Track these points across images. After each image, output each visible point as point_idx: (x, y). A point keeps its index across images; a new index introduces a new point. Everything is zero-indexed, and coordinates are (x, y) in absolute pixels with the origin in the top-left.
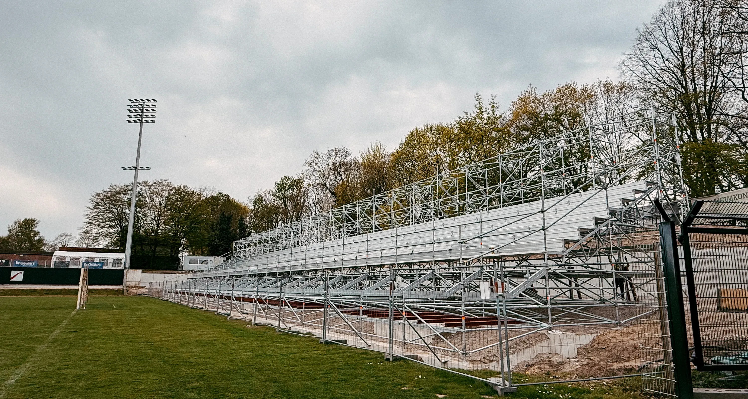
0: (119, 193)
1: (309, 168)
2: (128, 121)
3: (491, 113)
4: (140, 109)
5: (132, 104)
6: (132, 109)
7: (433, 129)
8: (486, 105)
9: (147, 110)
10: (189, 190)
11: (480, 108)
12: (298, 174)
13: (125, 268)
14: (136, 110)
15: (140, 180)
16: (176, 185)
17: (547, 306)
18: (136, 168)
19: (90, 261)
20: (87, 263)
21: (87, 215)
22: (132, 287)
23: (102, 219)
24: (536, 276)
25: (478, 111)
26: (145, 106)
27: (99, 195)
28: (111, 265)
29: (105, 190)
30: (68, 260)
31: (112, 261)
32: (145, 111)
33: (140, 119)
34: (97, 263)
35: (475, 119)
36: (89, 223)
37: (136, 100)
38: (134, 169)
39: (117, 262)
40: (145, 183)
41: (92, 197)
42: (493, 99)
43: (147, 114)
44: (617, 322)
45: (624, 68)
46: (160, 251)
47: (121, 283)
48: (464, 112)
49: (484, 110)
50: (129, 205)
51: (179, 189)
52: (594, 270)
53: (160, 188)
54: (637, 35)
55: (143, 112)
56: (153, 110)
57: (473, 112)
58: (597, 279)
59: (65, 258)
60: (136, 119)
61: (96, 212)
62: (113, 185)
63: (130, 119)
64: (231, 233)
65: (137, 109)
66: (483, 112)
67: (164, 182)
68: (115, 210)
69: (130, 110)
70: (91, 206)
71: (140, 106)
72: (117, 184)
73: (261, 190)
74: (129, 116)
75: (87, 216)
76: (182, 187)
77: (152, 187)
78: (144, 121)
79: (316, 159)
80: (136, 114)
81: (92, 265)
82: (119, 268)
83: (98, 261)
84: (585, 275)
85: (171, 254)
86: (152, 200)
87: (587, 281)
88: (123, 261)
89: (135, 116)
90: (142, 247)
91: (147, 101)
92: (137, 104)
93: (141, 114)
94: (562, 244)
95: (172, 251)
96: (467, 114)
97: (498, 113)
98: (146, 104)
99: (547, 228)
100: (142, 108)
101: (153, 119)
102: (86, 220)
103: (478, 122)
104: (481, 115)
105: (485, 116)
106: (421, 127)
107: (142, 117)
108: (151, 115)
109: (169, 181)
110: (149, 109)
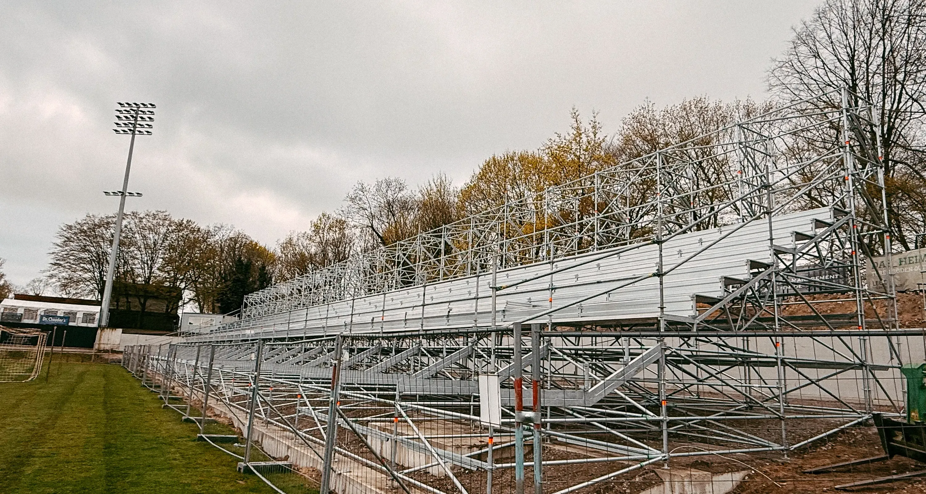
0: (100, 227)
1: (351, 203)
2: (116, 131)
3: (592, 135)
4: (132, 116)
5: (122, 109)
6: (121, 115)
7: (515, 159)
8: (586, 125)
9: (142, 118)
10: (193, 226)
11: (578, 128)
12: (337, 212)
13: (100, 326)
14: (126, 117)
15: (127, 210)
16: (176, 219)
17: (661, 418)
18: (123, 194)
19: (51, 314)
20: (48, 317)
21: (53, 253)
22: (106, 351)
23: (75, 260)
24: (643, 359)
25: (575, 132)
26: (140, 112)
27: (70, 227)
28: (80, 320)
29: (80, 222)
30: (20, 311)
31: (82, 316)
32: (139, 119)
33: (132, 129)
34: (61, 318)
35: (571, 143)
36: (55, 264)
37: (127, 104)
38: (120, 194)
39: (89, 317)
40: (134, 214)
41: (60, 230)
42: (594, 117)
43: (142, 123)
44: (783, 448)
45: (773, 81)
46: (153, 306)
47: (91, 346)
48: (556, 133)
49: (583, 131)
50: (111, 242)
51: (181, 225)
52: (736, 352)
53: (155, 222)
54: (793, 36)
55: (136, 119)
56: (150, 118)
57: (568, 133)
58: (742, 368)
59: (17, 309)
60: (126, 129)
61: (66, 250)
62: (91, 215)
63: (119, 129)
64: (248, 286)
65: (128, 116)
66: (581, 134)
67: (160, 214)
68: (92, 249)
69: (118, 117)
70: (59, 241)
71: (132, 112)
72: (96, 214)
73: (294, 231)
74: (117, 124)
75: (53, 255)
76: (185, 222)
77: (144, 220)
78: (137, 132)
79: (360, 192)
80: (126, 122)
81: (54, 320)
82: (90, 325)
83: (62, 315)
84: (721, 361)
85: (167, 310)
86: (144, 237)
87: (724, 371)
88: (97, 316)
89: (125, 124)
90: (127, 299)
91: (142, 106)
92: (128, 109)
93: (133, 122)
94: (693, 303)
95: (167, 306)
96: (560, 137)
97: (600, 135)
98: (140, 109)
99: (666, 273)
100: (135, 115)
101: (149, 130)
102: (53, 262)
103: (574, 147)
104: (578, 139)
105: (584, 139)
106: (500, 155)
107: (135, 127)
108: (147, 125)
109: (167, 213)
110: (144, 116)
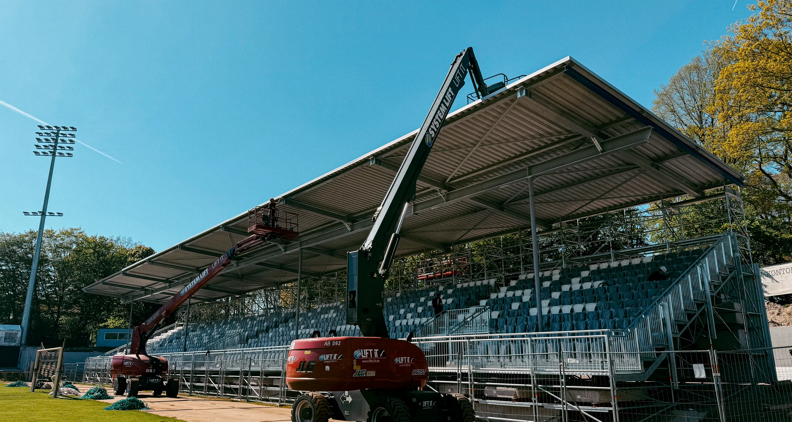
2: (36, 153)
4: (53, 139)
5: (43, 132)
6: (41, 138)
9: (62, 140)
13: (21, 344)
14: (47, 140)
15: (46, 229)
16: (89, 236)
18: (43, 214)
26: (60, 135)
28: (4, 340)
31: (4, 335)
32: (59, 141)
33: (53, 151)
37: (48, 127)
38: (40, 214)
39: (10, 336)
43: (62, 145)
51: (93, 241)
55: (56, 141)
56: (71, 141)
60: (47, 151)
63: (38, 151)
65: (49, 138)
67: (75, 232)
69: (38, 139)
71: (52, 135)
74: (37, 146)
76: (98, 238)
77: (59, 238)
78: (57, 154)
80: (47, 144)
88: (19, 335)
89: (45, 146)
91: (63, 129)
92: (49, 132)
93: (53, 144)
98: (61, 132)
100: (55, 138)
101: (70, 152)
107: (55, 149)
108: (68, 147)
109: (82, 230)
110: (65, 139)
